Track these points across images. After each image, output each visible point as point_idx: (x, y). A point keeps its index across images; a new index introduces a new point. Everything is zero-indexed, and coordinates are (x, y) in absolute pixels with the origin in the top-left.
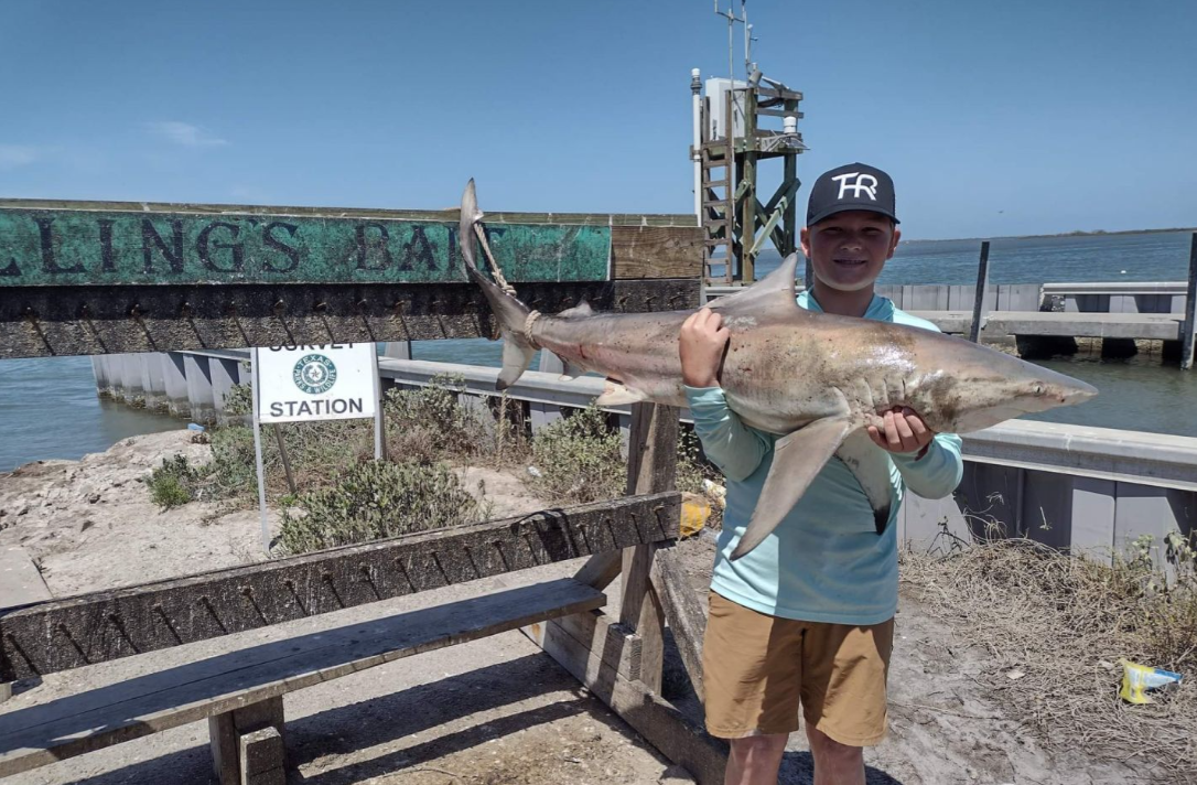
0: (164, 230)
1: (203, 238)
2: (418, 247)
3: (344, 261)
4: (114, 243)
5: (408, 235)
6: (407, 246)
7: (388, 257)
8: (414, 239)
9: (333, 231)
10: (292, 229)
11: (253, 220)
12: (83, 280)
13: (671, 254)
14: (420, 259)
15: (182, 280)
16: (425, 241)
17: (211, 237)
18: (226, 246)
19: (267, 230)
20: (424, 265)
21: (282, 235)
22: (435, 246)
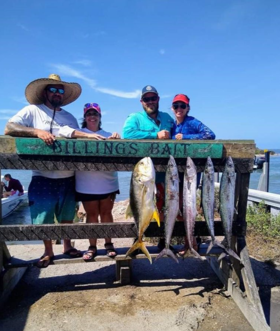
0: (109, 145)
1: (117, 146)
2: (166, 149)
3: (148, 152)
4: (99, 147)
5: (164, 146)
6: (163, 148)
7: (158, 151)
8: (165, 147)
9: (146, 145)
10: (136, 144)
11: (127, 142)
12: (92, 155)
13: (244, 151)
14: (167, 152)
15: (112, 155)
16: (168, 148)
17: (119, 146)
18: (121, 148)
19: (131, 144)
20: (168, 153)
21: (134, 146)
22: (171, 148)
